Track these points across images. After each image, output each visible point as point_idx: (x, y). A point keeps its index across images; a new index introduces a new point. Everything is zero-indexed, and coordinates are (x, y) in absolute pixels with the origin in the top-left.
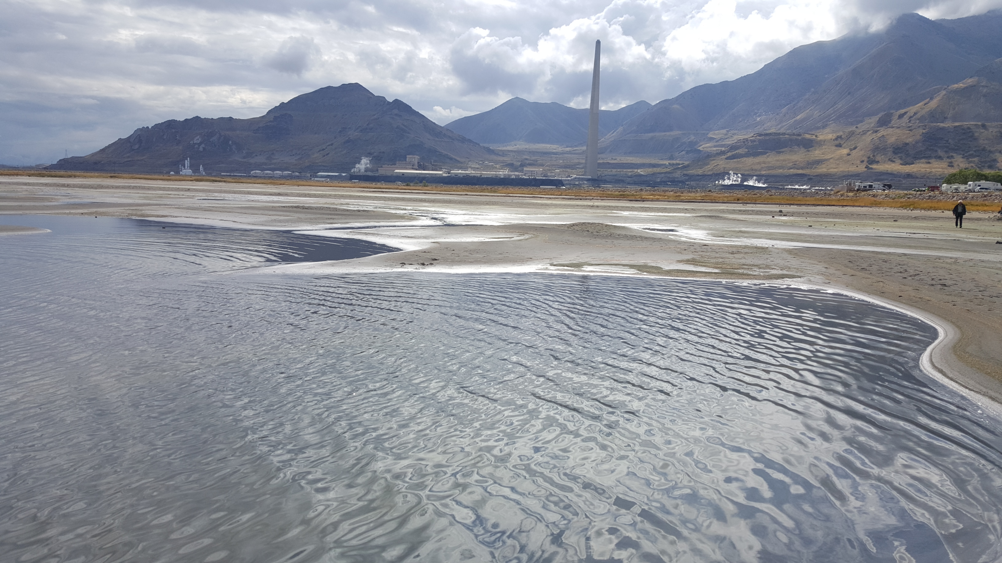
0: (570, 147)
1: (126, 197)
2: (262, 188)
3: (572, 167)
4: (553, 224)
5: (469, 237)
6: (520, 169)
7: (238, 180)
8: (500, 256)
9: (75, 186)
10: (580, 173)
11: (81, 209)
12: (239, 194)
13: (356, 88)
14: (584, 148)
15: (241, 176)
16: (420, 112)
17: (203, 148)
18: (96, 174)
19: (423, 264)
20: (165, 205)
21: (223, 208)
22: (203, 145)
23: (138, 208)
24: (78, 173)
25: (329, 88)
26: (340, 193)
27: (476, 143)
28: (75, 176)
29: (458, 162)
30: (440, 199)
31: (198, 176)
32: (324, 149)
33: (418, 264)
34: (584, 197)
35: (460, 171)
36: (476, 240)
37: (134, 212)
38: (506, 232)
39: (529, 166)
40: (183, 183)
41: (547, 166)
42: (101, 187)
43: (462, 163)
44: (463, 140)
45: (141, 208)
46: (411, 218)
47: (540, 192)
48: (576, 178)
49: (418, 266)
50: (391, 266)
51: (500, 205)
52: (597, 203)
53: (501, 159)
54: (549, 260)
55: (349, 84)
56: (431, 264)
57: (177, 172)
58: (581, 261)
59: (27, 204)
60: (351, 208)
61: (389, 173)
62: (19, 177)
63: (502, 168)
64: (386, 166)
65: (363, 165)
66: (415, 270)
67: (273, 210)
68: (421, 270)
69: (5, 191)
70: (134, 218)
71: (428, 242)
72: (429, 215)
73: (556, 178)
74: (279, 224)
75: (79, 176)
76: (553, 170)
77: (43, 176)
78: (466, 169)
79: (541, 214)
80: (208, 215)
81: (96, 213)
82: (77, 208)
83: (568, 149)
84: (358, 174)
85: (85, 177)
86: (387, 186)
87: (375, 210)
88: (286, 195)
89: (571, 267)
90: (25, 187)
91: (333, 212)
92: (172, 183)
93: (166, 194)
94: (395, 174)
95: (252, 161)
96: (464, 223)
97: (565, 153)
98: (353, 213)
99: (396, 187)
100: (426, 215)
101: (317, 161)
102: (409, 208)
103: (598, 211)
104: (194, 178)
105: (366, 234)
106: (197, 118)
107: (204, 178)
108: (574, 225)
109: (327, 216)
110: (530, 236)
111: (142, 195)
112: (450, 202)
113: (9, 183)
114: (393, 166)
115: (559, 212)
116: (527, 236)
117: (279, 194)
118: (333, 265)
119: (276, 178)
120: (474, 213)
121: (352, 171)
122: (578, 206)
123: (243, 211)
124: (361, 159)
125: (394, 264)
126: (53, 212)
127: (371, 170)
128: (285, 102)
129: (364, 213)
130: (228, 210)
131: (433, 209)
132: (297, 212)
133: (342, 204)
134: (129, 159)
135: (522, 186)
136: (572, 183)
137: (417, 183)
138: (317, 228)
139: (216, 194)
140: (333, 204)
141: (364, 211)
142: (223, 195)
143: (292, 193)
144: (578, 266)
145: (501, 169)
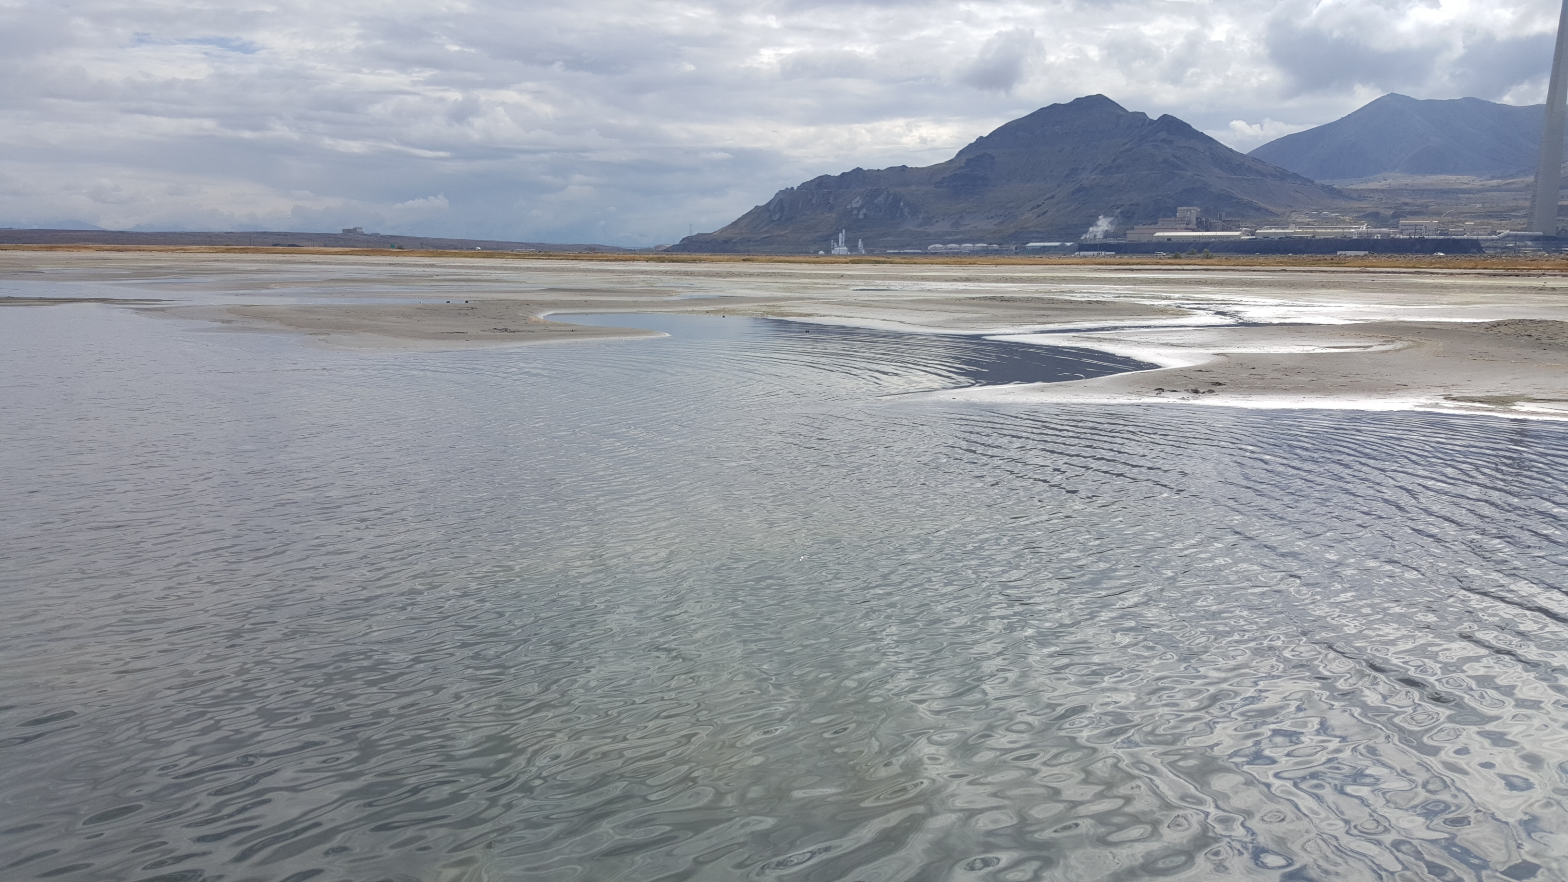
0: (1498, 178)
1: (762, 289)
2: (943, 271)
3: (1501, 215)
4: (1456, 323)
5: (1284, 345)
6: (1391, 221)
7: (909, 259)
8: (1343, 380)
9: (700, 274)
10: (1519, 227)
11: (707, 305)
12: (909, 280)
13: (1099, 101)
14: (1530, 179)
15: (914, 253)
16: (1207, 133)
17: (865, 215)
18: (726, 257)
19: (1196, 392)
20: (811, 299)
21: (887, 301)
22: (864, 211)
23: (775, 303)
24: (703, 256)
25: (1055, 106)
26: (1060, 275)
27: (1308, 180)
28: (700, 261)
29: (1273, 214)
30: (1234, 280)
31: (856, 255)
32: (1039, 206)
33: (1187, 391)
34: (1525, 272)
35: (1273, 231)
36: (1297, 350)
37: (771, 310)
38: (1357, 336)
39: (1409, 217)
40: (835, 266)
41: (1448, 215)
42: (731, 275)
43: (1277, 215)
44: (1283, 175)
45: (779, 304)
46: (1179, 312)
47: (1432, 264)
48: (1508, 236)
49: (1186, 395)
50: (1139, 393)
51: (1349, 289)
52: (1551, 283)
53: (1356, 205)
54: (1442, 390)
55: (1087, 97)
56: (1211, 391)
57: (828, 252)
58: (1511, 392)
59: (644, 299)
60: (1078, 298)
61: (1144, 239)
62: (635, 263)
63: (1357, 221)
64: (1140, 226)
65: (1103, 226)
66: (1179, 402)
67: (956, 304)
68: (1192, 402)
69: (618, 283)
70: (770, 317)
71: (1207, 354)
72: (1212, 307)
73: (1465, 237)
74: (965, 325)
75: (705, 261)
76: (1460, 222)
77: (662, 260)
78: (1285, 225)
79: (1430, 304)
80: (866, 313)
81: (724, 310)
82: (701, 305)
83: (1494, 182)
84: (1093, 242)
85: (712, 261)
86: (1139, 261)
87: (1117, 300)
88: (978, 280)
89: (1489, 403)
90: (642, 276)
91: (1047, 306)
92: (820, 266)
93: (813, 283)
94: (1154, 240)
95: (931, 230)
96: (1276, 321)
97: (1488, 191)
98: (1080, 306)
99: (1155, 260)
100: (1206, 307)
101: (1027, 226)
102: (1177, 296)
103: (1555, 297)
104: (849, 259)
105: (1100, 340)
106: (858, 170)
107: (864, 258)
108: (1499, 324)
109: (1038, 312)
110: (1406, 344)
111: (782, 285)
112: (1252, 284)
113: (624, 272)
114: (1153, 226)
115: (1469, 300)
116: (1398, 345)
117: (967, 280)
118: (1042, 390)
119: (963, 254)
120: (1296, 303)
121: (1083, 238)
122: (1509, 288)
123: (915, 306)
124: (1099, 220)
125: (1145, 390)
126: (673, 309)
127: (1115, 235)
128: (985, 135)
129: (1097, 306)
130: (894, 305)
131: (1219, 297)
132: (991, 306)
133: (1063, 292)
134: (768, 235)
135: (1395, 252)
136: (1500, 244)
137: (1193, 254)
138: (1021, 331)
139: (878, 282)
140: (1049, 292)
141: (1097, 302)
142: (887, 282)
143: (986, 277)
144: (1505, 401)
145: (1355, 223)
